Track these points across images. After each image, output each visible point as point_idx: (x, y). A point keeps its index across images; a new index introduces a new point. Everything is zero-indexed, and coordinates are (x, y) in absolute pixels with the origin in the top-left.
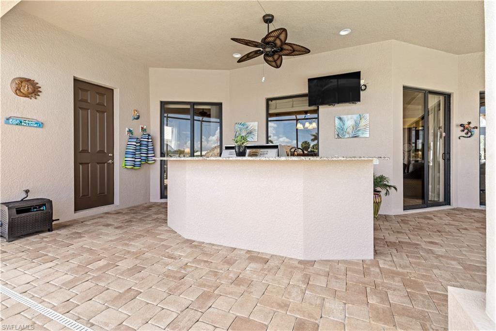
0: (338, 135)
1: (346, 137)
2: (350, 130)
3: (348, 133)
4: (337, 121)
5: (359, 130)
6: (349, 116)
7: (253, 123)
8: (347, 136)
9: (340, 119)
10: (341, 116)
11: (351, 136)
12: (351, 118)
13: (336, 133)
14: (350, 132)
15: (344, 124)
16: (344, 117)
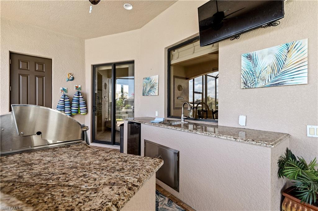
0: (245, 84)
1: (258, 86)
2: (266, 75)
3: (264, 80)
4: (244, 62)
5: (284, 72)
6: (266, 50)
7: (155, 76)
8: (261, 84)
9: (249, 57)
10: (251, 53)
11: (268, 84)
12: (269, 53)
13: (243, 80)
14: (267, 77)
15: (256, 65)
16: (257, 54)
